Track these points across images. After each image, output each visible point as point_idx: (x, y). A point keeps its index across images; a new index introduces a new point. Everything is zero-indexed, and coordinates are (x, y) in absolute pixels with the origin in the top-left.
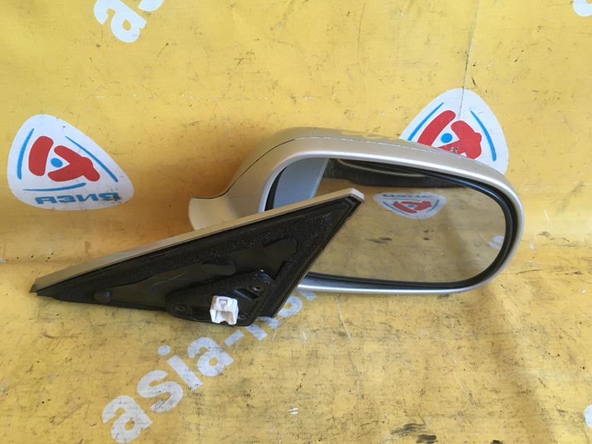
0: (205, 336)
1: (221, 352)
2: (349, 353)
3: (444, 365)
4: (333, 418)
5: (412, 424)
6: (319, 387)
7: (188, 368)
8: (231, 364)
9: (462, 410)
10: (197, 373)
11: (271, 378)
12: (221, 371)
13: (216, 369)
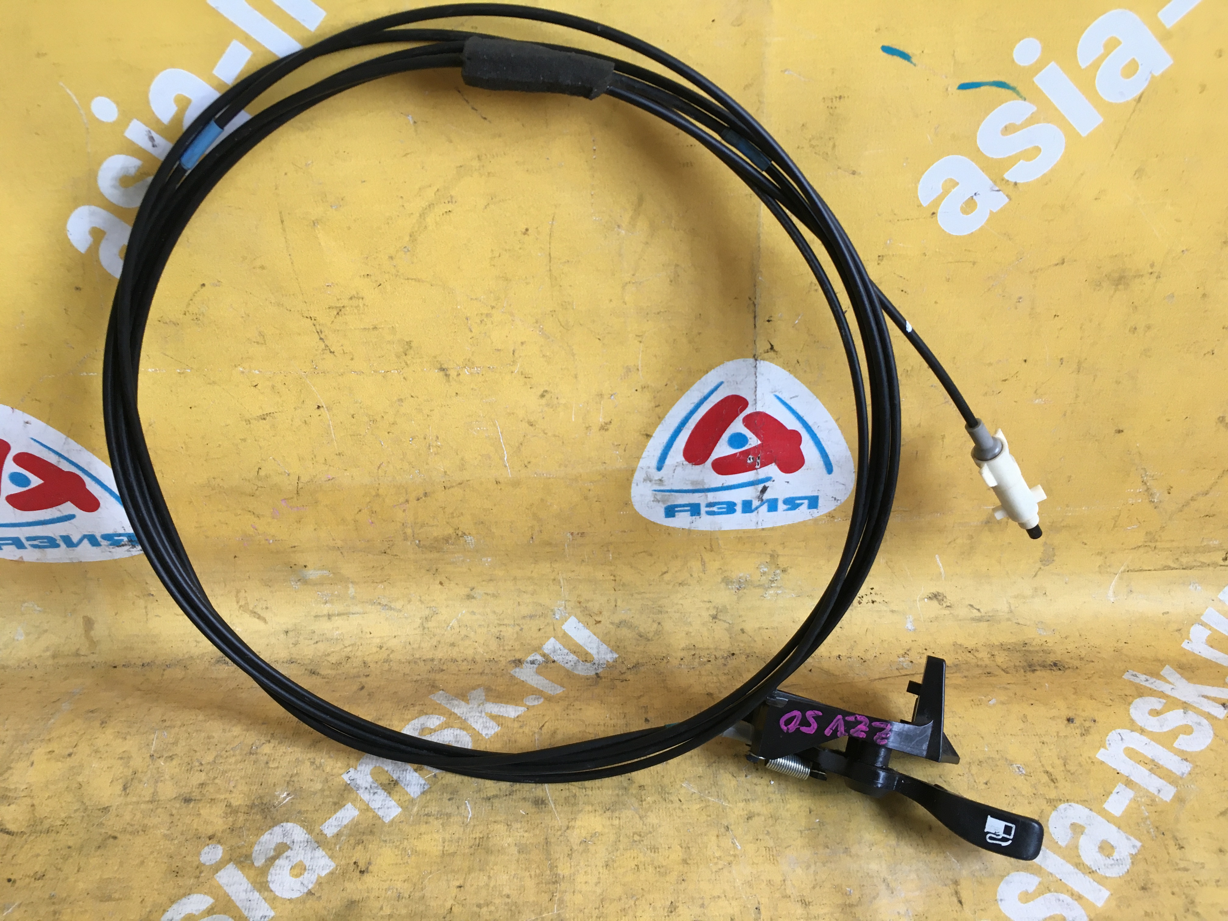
0: (287, 821)
1: (313, 849)
2: (547, 838)
7: (250, 887)
8: (332, 873)
10: (266, 893)
13: (302, 884)
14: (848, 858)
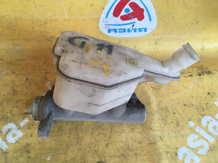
0: (11, 122)
1: (18, 130)
2: (77, 127)
3: (119, 130)
4: (66, 161)
5: (100, 162)
6: (61, 146)
7: (2, 140)
8: (22, 136)
9: (123, 153)
10: (6, 142)
11: (40, 143)
12: (17, 140)
13: (15, 139)
14: (151, 131)
